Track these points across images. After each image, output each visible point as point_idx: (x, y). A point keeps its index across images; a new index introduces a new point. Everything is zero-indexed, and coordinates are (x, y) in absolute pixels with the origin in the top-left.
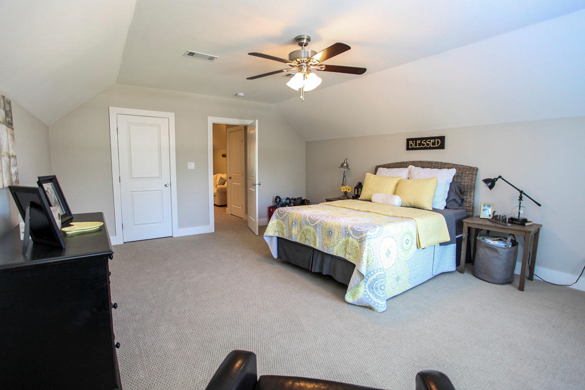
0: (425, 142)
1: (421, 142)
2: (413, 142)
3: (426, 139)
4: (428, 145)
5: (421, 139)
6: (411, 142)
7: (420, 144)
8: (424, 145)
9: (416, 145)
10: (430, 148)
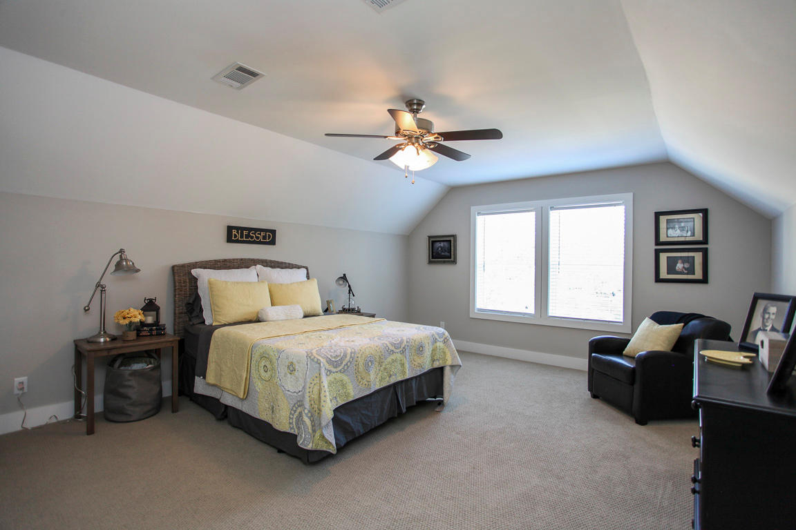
0: (255, 234)
1: (249, 233)
2: (238, 232)
3: (256, 230)
4: (258, 238)
5: (250, 229)
6: (234, 232)
7: (247, 236)
8: (252, 237)
9: (242, 237)
10: (260, 243)
